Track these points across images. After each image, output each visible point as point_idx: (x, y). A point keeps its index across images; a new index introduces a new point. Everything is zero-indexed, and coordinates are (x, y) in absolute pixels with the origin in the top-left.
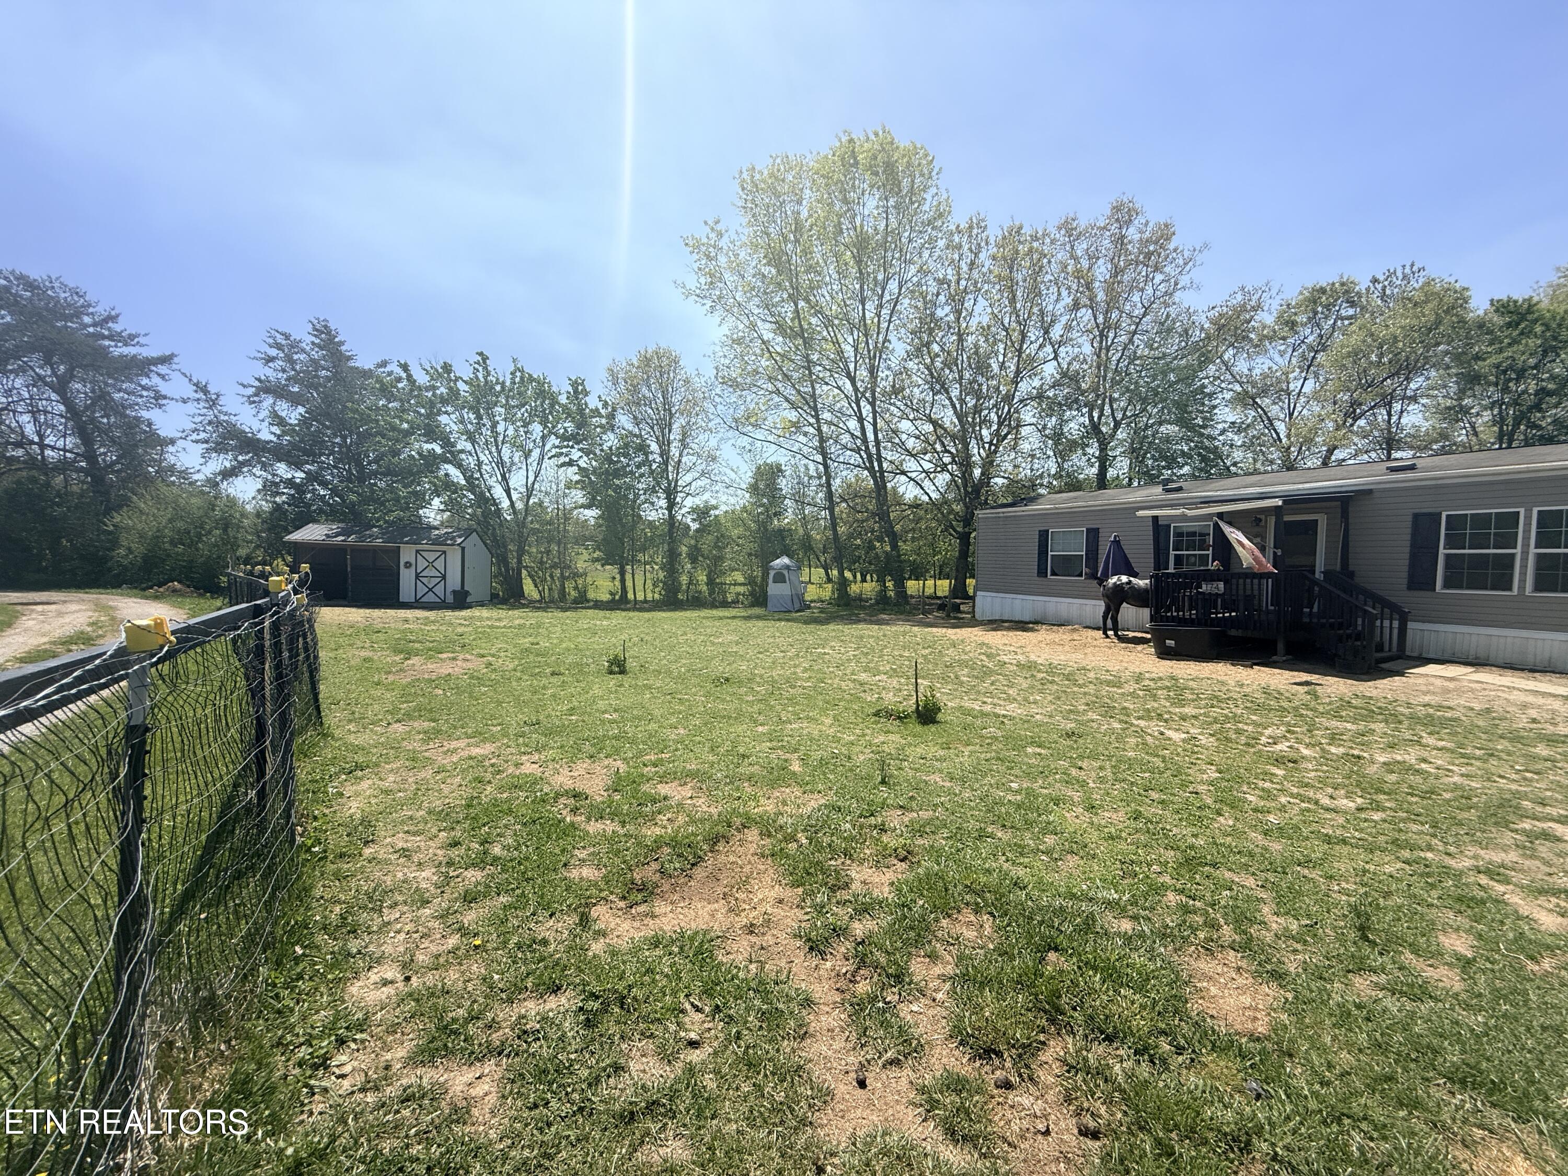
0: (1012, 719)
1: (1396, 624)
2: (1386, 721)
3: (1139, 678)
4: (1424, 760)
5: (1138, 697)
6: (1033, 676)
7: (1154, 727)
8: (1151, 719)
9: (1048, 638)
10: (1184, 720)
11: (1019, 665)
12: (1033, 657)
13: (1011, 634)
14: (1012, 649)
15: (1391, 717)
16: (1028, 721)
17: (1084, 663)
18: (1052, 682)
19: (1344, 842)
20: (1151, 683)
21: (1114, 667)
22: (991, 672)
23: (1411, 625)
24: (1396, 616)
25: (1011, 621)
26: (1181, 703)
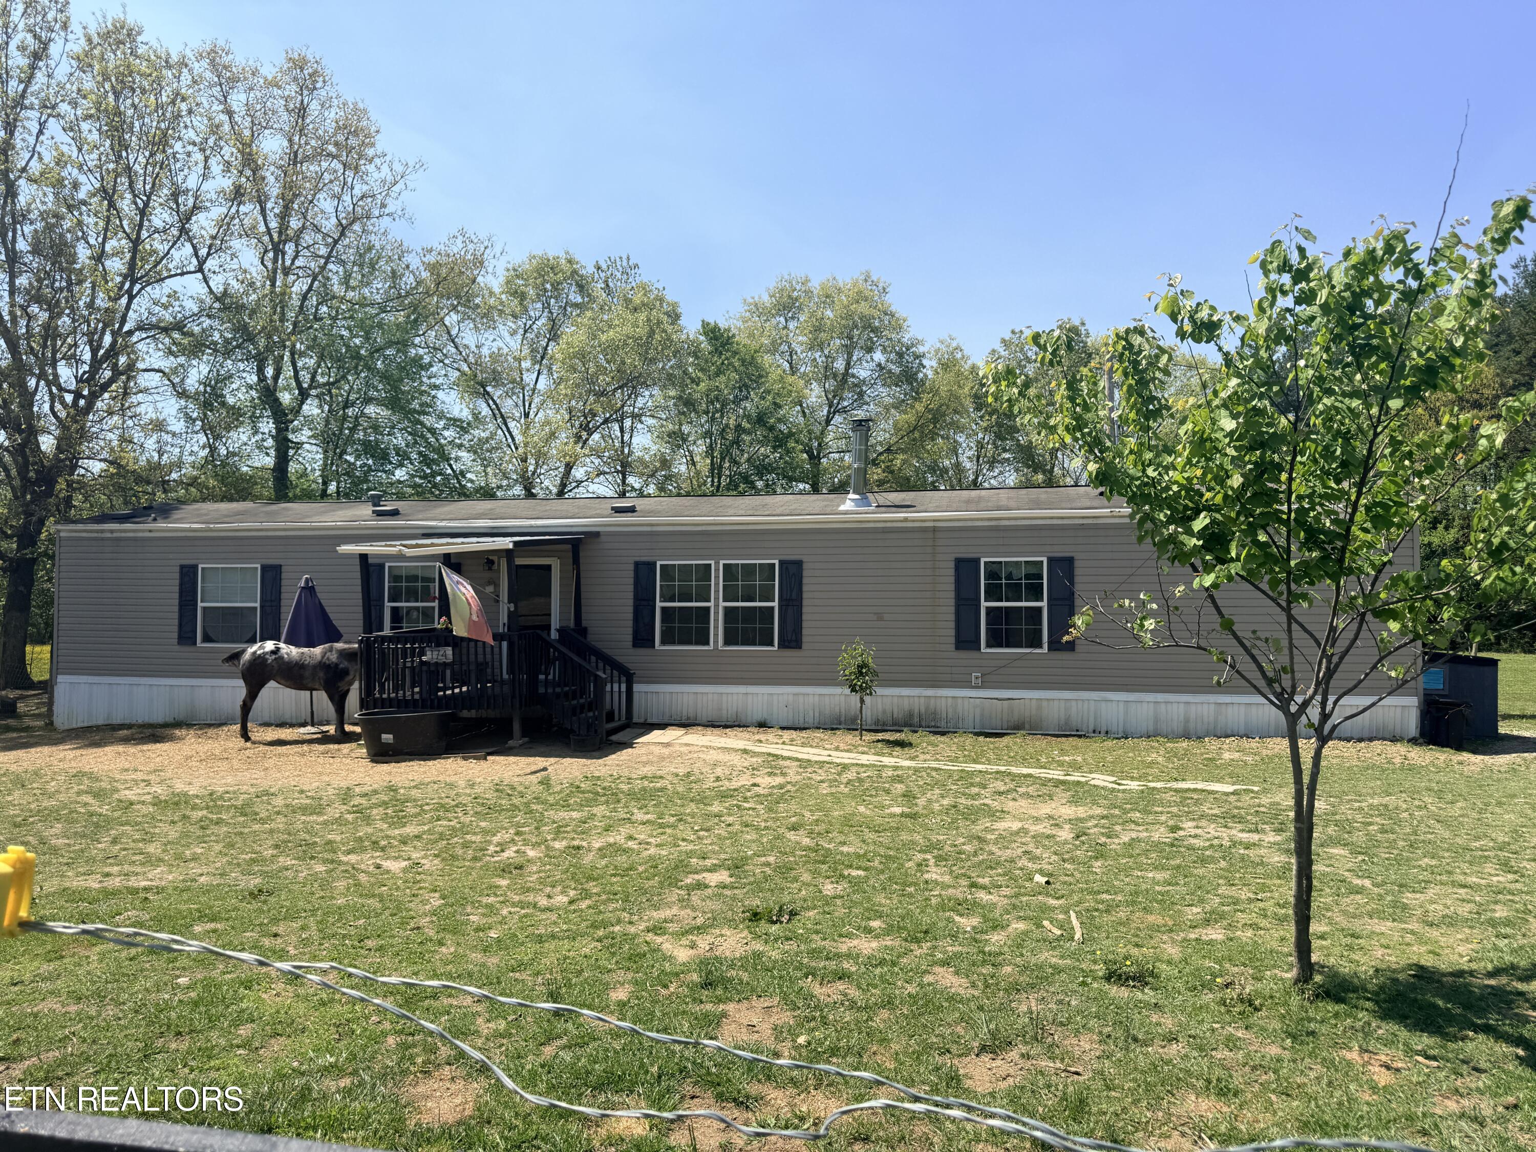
0: (159, 890)
1: (624, 687)
2: (607, 802)
3: (346, 795)
4: (631, 838)
5: (347, 822)
6: (185, 817)
7: (367, 860)
8: (363, 850)
9: (200, 748)
10: (405, 843)
11: (157, 802)
12: (179, 787)
13: (132, 749)
14: (140, 776)
15: (612, 796)
16: (188, 889)
17: (265, 784)
18: (218, 822)
19: (553, 936)
20: (363, 801)
21: (310, 784)
22: (109, 822)
23: (637, 688)
24: (624, 679)
25: (129, 726)
26: (400, 820)
